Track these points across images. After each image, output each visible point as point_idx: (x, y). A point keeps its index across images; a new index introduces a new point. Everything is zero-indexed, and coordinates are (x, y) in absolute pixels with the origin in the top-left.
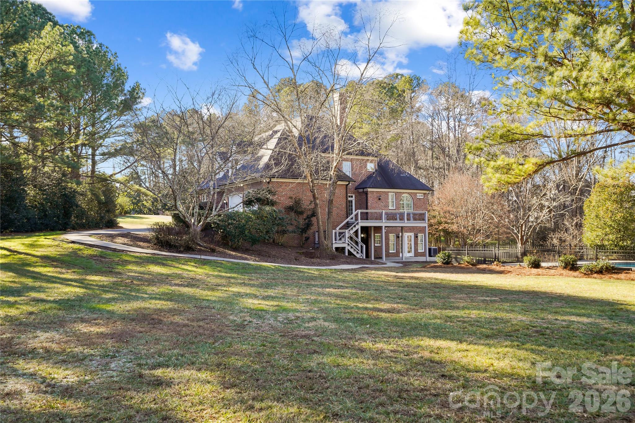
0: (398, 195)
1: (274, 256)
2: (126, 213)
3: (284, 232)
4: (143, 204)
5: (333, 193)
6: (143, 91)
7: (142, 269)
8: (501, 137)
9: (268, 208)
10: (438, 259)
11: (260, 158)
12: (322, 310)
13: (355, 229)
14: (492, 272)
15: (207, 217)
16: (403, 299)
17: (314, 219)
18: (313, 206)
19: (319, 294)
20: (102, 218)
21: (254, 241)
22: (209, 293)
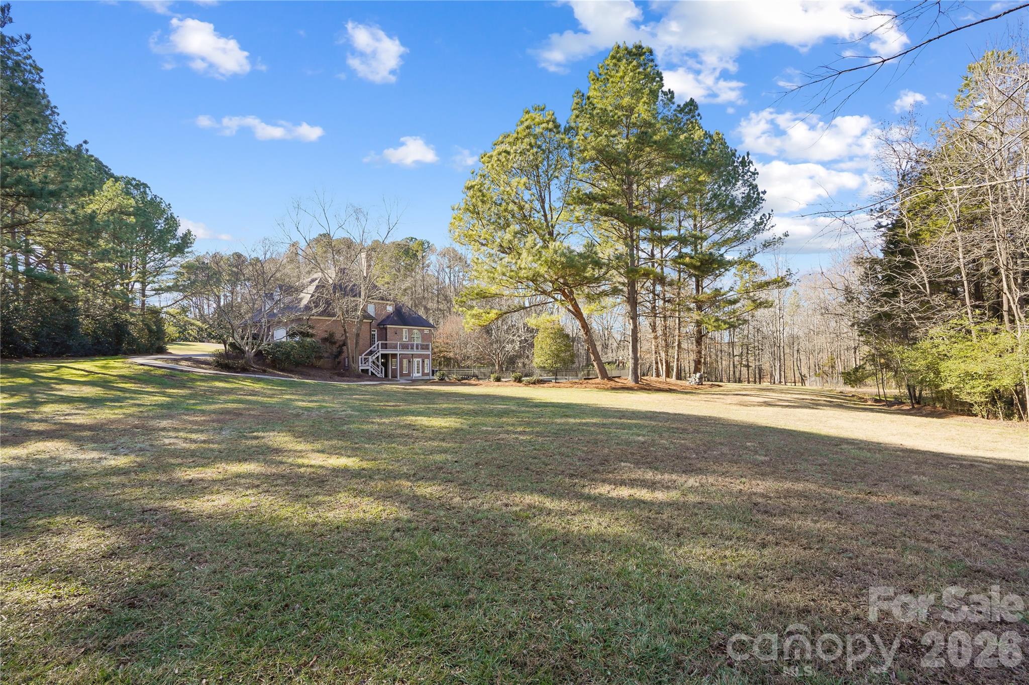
0: (410, 331)
1: (314, 375)
2: (173, 340)
3: (321, 358)
4: (188, 333)
5: (359, 329)
6: (194, 237)
7: (209, 385)
8: (477, 294)
9: (308, 339)
10: (436, 378)
11: (301, 299)
12: (350, 407)
13: (376, 356)
14: (470, 385)
15: (259, 346)
16: (405, 400)
17: (345, 348)
18: (344, 338)
19: (348, 399)
20: (152, 345)
21: (298, 364)
22: (269, 399)
